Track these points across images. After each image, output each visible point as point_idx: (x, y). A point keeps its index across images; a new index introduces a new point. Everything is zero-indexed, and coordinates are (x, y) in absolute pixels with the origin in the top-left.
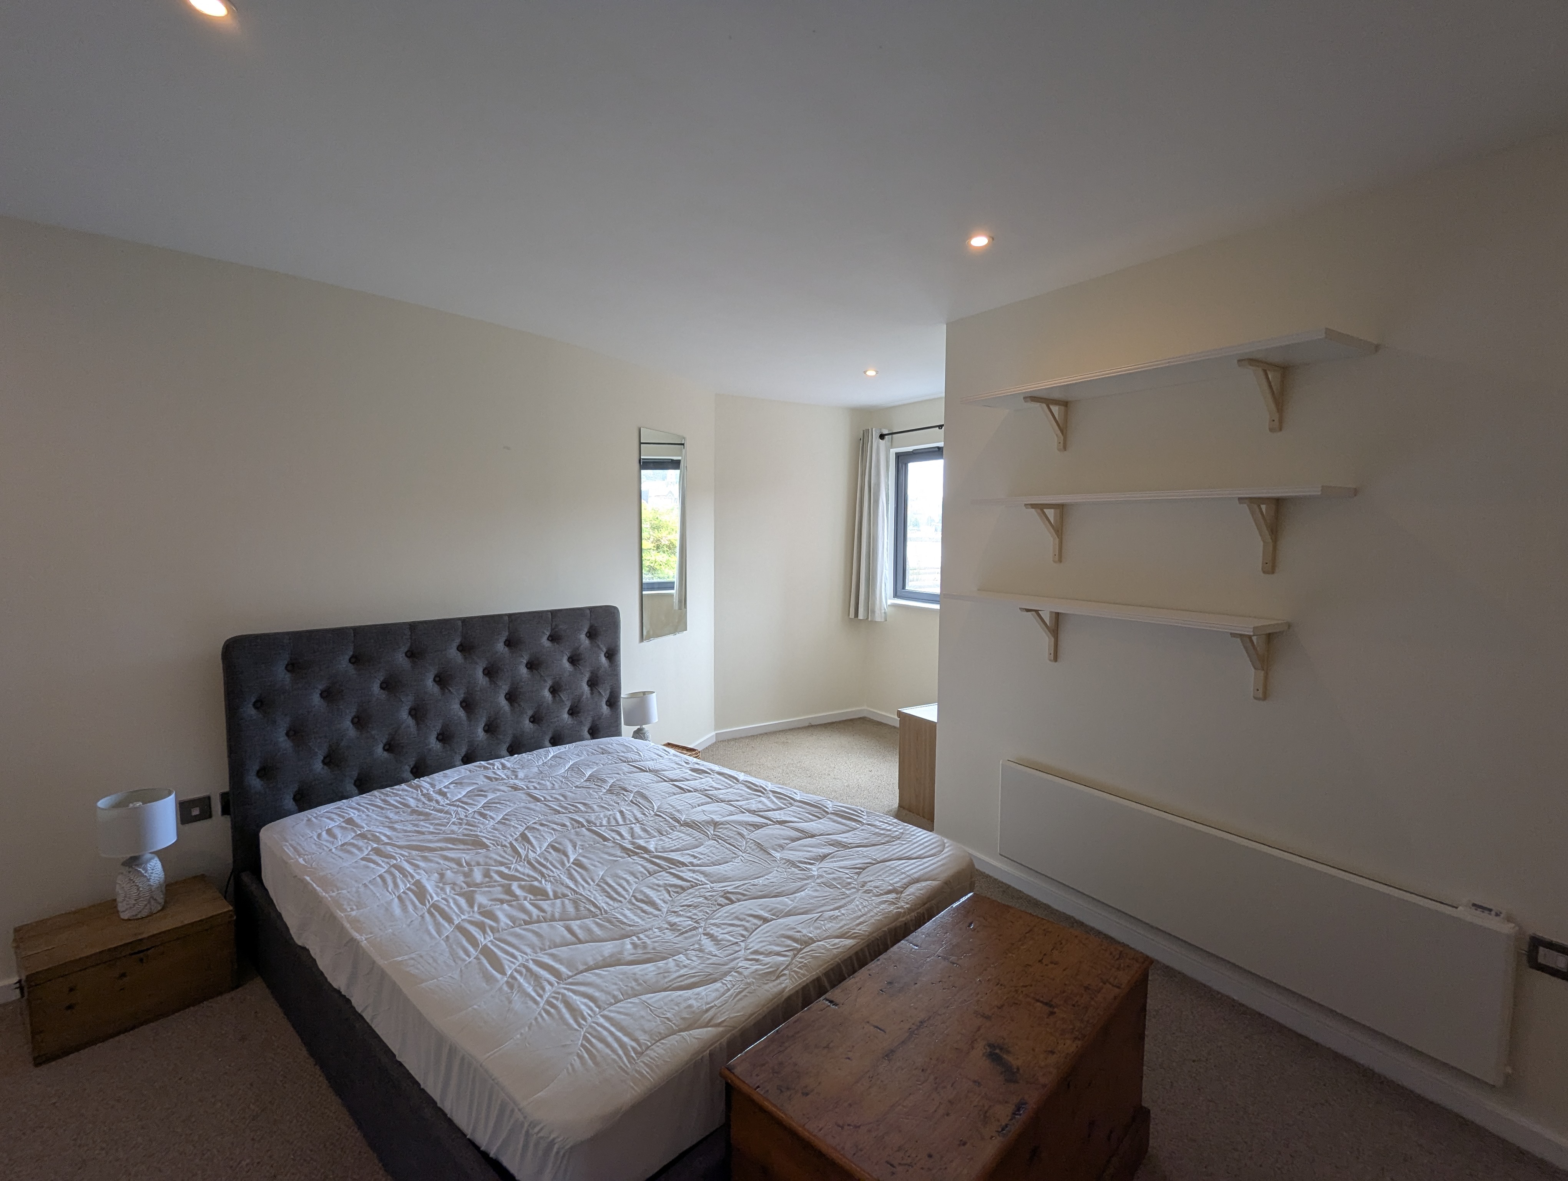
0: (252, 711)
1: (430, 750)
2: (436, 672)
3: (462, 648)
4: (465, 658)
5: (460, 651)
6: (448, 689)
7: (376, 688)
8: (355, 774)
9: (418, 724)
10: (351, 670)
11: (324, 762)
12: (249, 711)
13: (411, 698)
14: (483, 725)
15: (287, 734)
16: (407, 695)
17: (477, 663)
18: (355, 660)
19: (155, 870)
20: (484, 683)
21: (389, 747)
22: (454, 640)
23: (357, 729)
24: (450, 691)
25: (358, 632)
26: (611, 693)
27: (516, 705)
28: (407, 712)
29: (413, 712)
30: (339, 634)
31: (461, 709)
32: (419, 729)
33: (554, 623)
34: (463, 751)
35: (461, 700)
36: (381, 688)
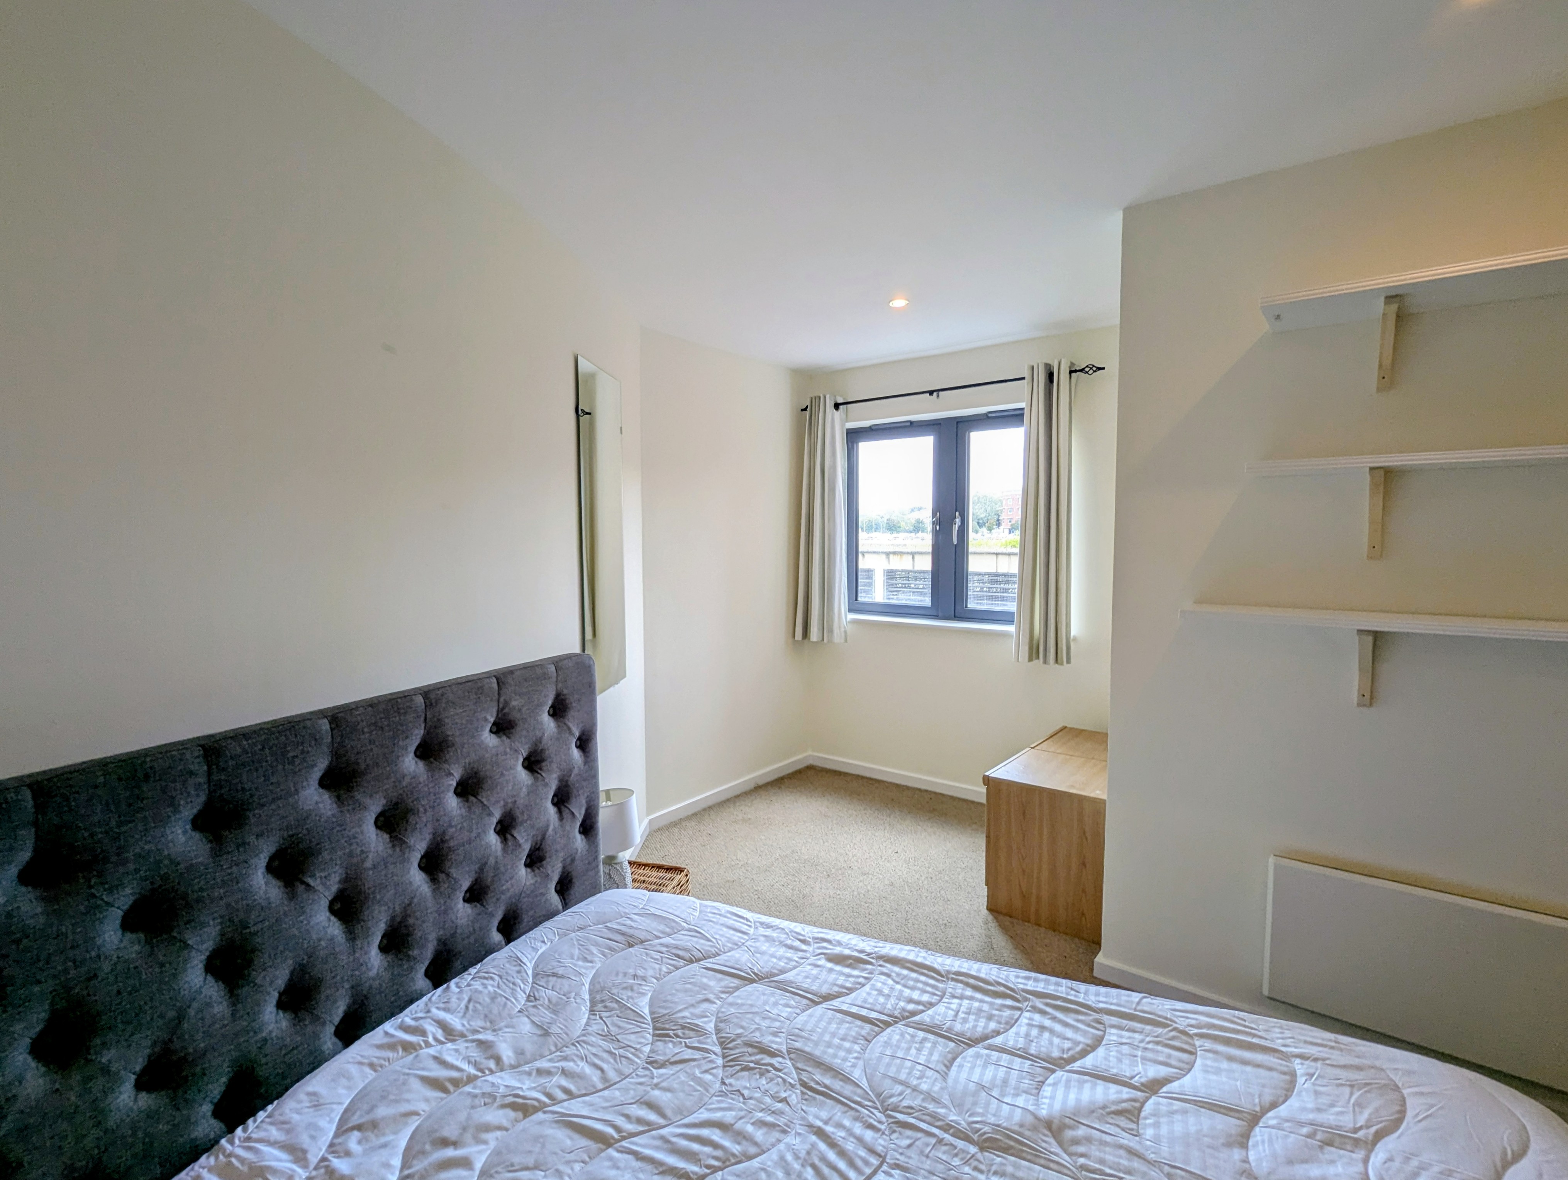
2: (273, 850)
3: (329, 781)
4: (338, 802)
5: (328, 788)
6: (303, 882)
7: (111, 933)
14: (380, 939)
17: (363, 807)
20: (381, 848)
21: (154, 1078)
24: (308, 885)
27: (442, 876)
31: (332, 918)
33: (502, 700)
34: (341, 1017)
35: (330, 898)
36: (126, 928)
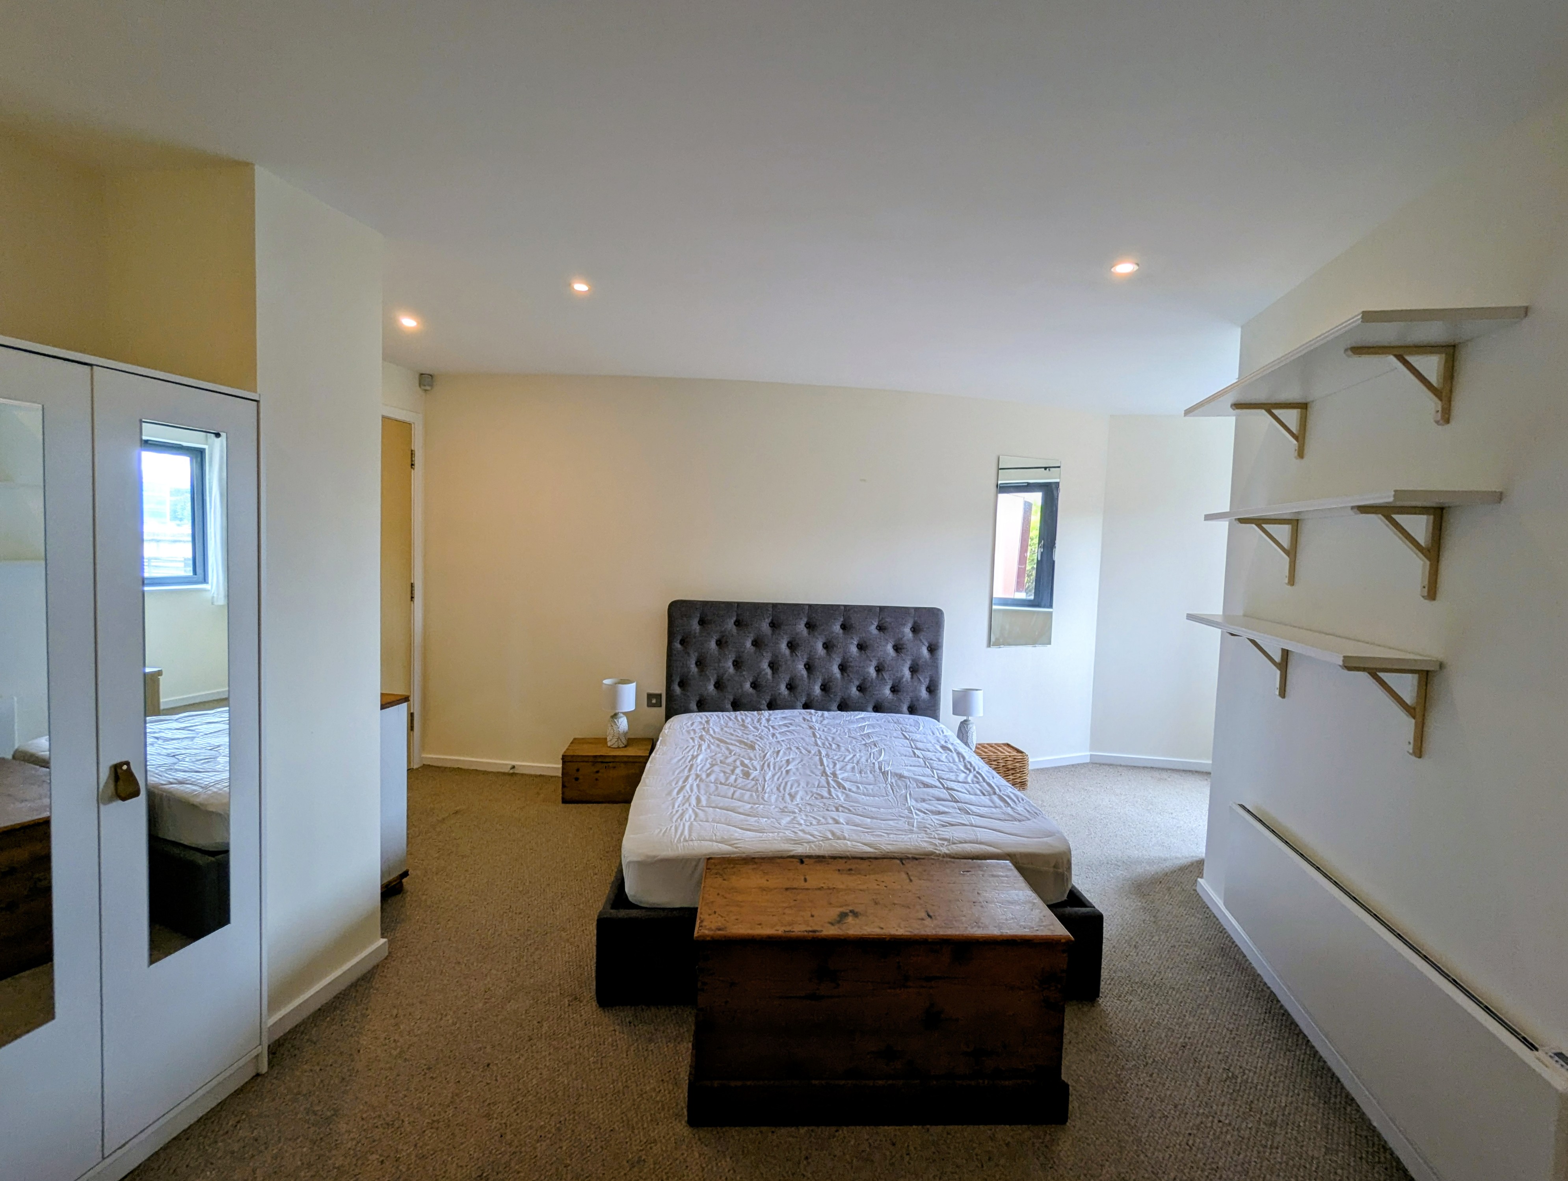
0: (679, 646)
1: (780, 694)
2: (789, 640)
3: (808, 626)
4: (809, 634)
5: (807, 628)
6: (796, 653)
7: (749, 644)
8: (731, 698)
9: (773, 673)
10: (734, 629)
11: (715, 686)
12: (678, 646)
13: (770, 654)
14: (820, 684)
15: (696, 663)
16: (767, 652)
17: (817, 638)
18: (738, 623)
19: (623, 724)
20: (823, 654)
21: (754, 685)
22: (801, 619)
23: (735, 668)
24: (797, 655)
25: (740, 606)
26: (930, 681)
27: (845, 674)
28: (767, 664)
29: (771, 665)
30: (729, 605)
31: (805, 669)
32: (773, 677)
33: (881, 616)
34: (804, 700)
35: (805, 663)
36: (752, 644)
